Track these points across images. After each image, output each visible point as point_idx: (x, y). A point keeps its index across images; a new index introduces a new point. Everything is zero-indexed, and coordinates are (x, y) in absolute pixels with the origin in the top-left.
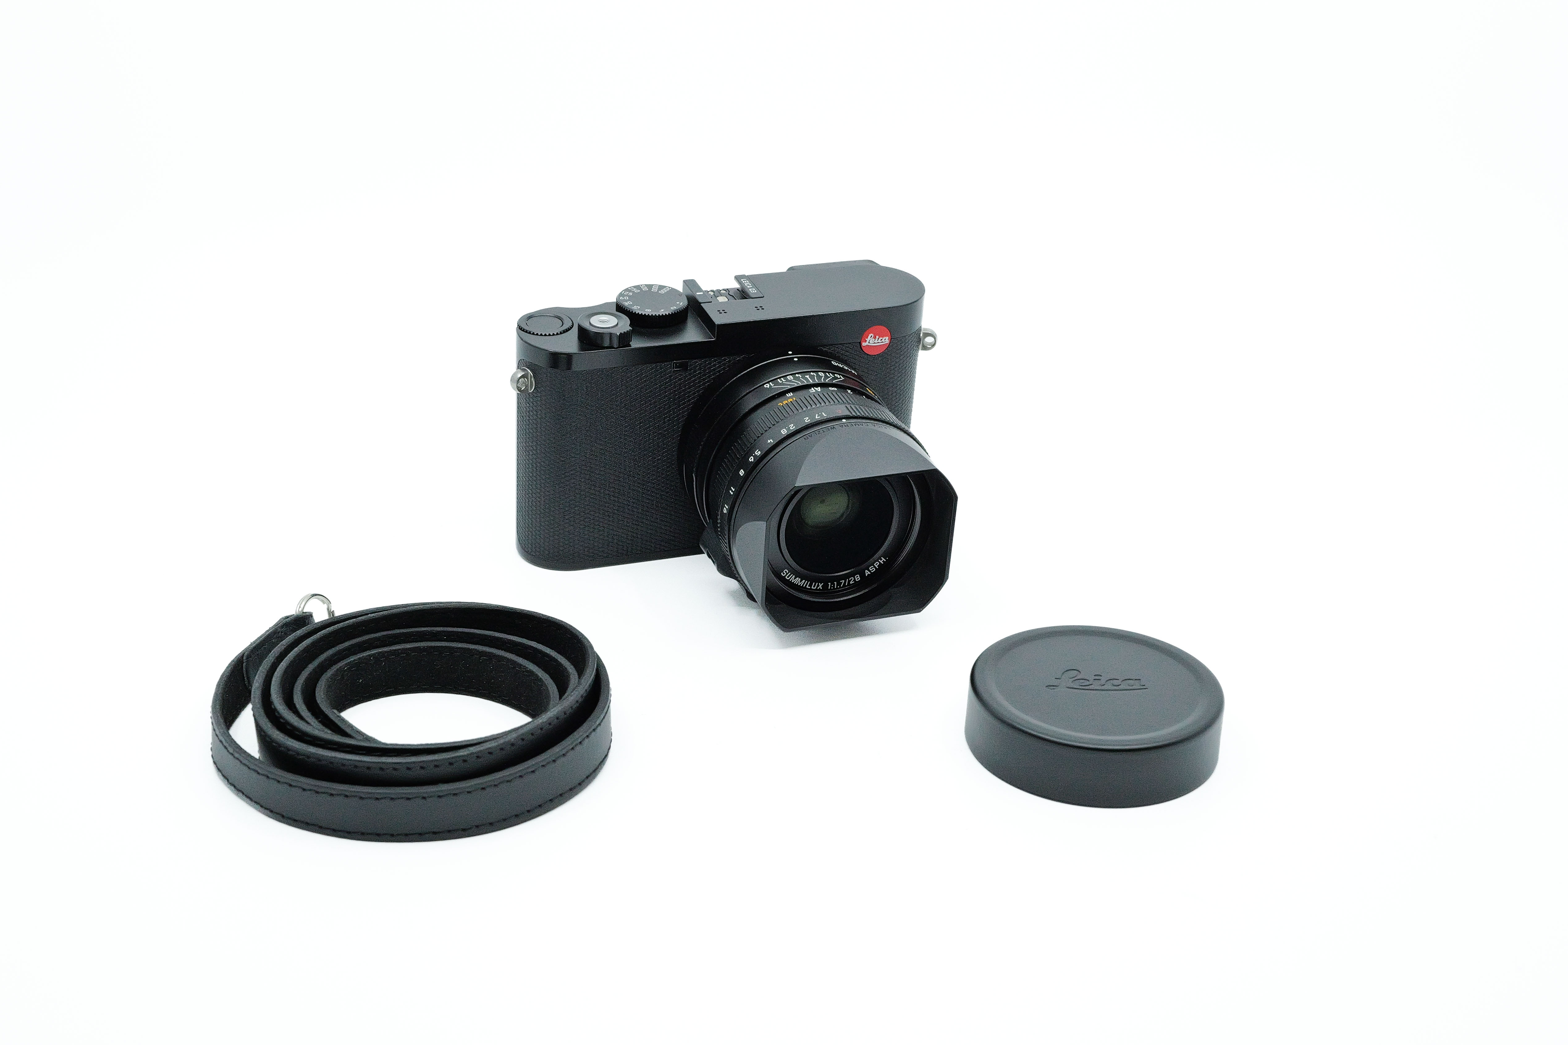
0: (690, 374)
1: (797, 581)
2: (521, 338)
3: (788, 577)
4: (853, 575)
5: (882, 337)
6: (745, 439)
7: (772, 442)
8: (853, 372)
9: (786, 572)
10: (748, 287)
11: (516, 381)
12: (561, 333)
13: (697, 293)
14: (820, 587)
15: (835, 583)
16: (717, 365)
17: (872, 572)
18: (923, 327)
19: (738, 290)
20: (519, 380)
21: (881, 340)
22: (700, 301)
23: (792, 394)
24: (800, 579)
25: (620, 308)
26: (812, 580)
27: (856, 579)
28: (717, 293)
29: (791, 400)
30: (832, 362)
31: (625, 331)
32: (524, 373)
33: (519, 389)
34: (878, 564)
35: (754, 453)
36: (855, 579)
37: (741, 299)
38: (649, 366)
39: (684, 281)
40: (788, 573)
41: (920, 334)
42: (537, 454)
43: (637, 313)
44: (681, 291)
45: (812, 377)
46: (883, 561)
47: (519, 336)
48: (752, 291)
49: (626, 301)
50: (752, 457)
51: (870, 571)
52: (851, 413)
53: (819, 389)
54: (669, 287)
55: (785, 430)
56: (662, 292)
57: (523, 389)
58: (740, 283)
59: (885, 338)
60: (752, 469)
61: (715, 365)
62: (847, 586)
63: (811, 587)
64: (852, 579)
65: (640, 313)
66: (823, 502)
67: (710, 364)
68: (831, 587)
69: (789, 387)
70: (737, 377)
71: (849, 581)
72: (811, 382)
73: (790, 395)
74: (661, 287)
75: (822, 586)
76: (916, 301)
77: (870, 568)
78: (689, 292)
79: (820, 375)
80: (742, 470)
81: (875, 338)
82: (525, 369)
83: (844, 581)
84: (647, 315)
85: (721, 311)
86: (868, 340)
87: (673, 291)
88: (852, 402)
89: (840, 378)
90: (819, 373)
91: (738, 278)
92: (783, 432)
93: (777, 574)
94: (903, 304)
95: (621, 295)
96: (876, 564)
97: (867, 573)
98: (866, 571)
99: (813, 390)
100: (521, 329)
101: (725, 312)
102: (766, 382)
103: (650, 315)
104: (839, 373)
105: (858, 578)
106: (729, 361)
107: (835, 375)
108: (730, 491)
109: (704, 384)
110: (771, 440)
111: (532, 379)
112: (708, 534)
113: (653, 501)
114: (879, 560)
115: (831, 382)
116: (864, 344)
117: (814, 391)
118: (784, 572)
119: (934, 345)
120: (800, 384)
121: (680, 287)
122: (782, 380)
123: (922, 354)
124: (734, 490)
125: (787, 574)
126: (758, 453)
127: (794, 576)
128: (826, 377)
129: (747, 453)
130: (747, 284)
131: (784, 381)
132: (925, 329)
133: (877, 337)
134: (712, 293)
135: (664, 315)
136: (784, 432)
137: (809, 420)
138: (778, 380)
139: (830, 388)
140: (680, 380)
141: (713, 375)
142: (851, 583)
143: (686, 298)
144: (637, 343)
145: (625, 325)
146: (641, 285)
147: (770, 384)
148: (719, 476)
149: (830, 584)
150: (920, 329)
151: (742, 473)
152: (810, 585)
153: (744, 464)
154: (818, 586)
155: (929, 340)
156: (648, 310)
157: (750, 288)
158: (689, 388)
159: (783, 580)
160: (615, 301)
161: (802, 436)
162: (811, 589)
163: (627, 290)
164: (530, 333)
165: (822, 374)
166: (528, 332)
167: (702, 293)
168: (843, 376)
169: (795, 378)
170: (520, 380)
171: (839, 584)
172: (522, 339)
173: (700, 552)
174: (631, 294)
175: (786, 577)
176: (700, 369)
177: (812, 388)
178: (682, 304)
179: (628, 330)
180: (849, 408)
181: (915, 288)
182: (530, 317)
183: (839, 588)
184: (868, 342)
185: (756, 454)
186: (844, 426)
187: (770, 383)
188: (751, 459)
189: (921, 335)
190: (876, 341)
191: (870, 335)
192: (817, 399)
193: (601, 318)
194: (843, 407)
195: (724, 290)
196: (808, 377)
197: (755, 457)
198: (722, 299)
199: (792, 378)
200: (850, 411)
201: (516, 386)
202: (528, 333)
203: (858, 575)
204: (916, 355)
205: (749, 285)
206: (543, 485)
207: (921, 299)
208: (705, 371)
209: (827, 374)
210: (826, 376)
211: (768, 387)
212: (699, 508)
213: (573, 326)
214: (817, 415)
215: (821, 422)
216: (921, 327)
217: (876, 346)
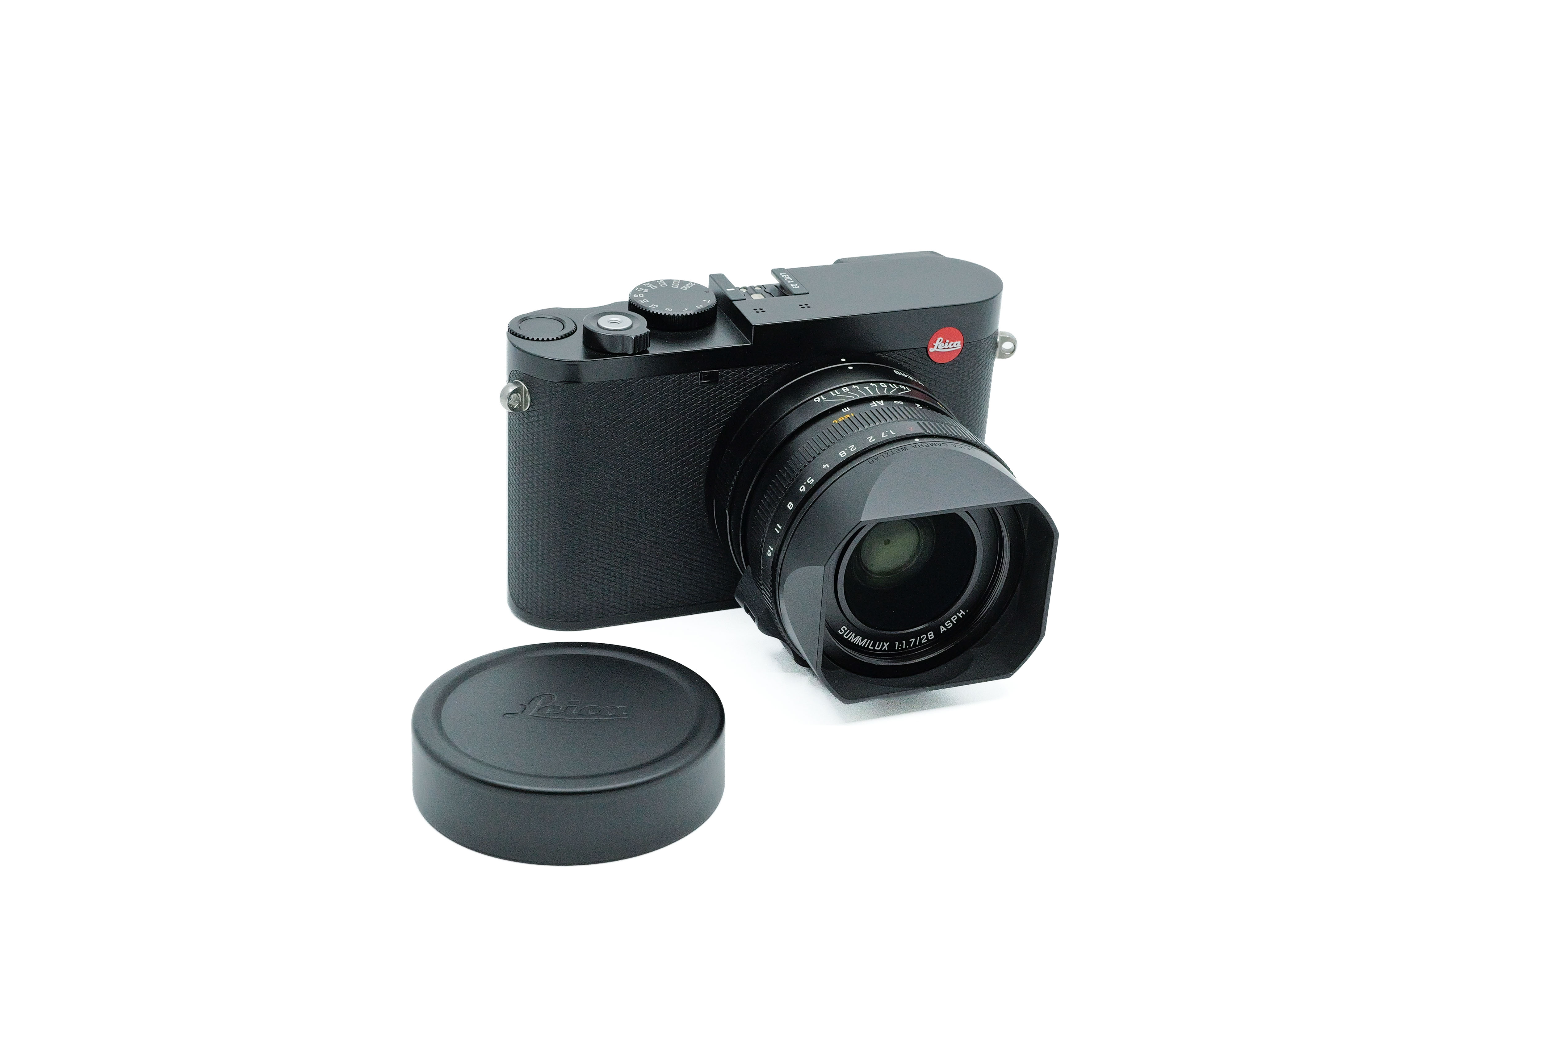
0: (721, 387)
1: (858, 640)
2: (513, 344)
3: (847, 636)
4: (925, 631)
5: (954, 341)
6: (792, 466)
7: (828, 467)
8: (919, 382)
9: (844, 629)
10: (789, 282)
11: (507, 398)
12: (562, 338)
13: (728, 290)
14: (886, 647)
15: (904, 642)
16: (755, 375)
17: (948, 627)
18: (999, 330)
19: (776, 286)
20: (510, 396)
21: (953, 344)
22: (732, 298)
23: (849, 409)
24: (861, 638)
25: (634, 307)
26: (875, 639)
27: (929, 636)
28: (751, 290)
29: (849, 416)
30: (894, 371)
31: (642, 333)
32: (516, 387)
33: (510, 407)
34: (956, 618)
35: (806, 481)
36: (927, 636)
37: (781, 296)
38: (673, 377)
39: (710, 275)
40: (847, 630)
41: (997, 338)
42: (534, 487)
43: (655, 313)
44: (707, 286)
45: (872, 389)
46: (962, 615)
47: (510, 341)
48: (794, 287)
49: (641, 299)
50: (803, 486)
51: (946, 627)
52: (926, 431)
53: (882, 403)
54: (693, 283)
55: (844, 453)
56: (685, 288)
57: (515, 407)
58: (778, 277)
59: (957, 342)
60: (803, 502)
61: (751, 376)
62: (918, 645)
63: (874, 648)
64: (924, 637)
65: (659, 313)
66: (887, 542)
67: (745, 374)
68: (899, 647)
69: (845, 401)
70: (779, 390)
71: (920, 640)
72: (872, 394)
73: (846, 410)
74: (683, 283)
75: (887, 646)
76: (994, 297)
77: (946, 624)
78: (718, 290)
79: (882, 386)
80: (790, 503)
81: (944, 342)
82: (518, 382)
83: (914, 640)
84: (667, 314)
85: (758, 310)
86: (936, 345)
87: (697, 287)
88: (924, 418)
89: (906, 390)
90: (880, 384)
91: (776, 272)
92: (841, 455)
93: (834, 632)
94: (976, 301)
95: (634, 292)
96: (954, 619)
97: (943, 629)
98: (941, 627)
99: (874, 404)
100: (512, 333)
101: (762, 311)
102: (816, 395)
103: (672, 315)
104: (906, 384)
105: (931, 635)
106: (769, 371)
107: (900, 386)
108: (776, 529)
109: (737, 400)
110: (827, 465)
111: (528, 395)
112: (746, 583)
113: (675, 543)
114: (958, 614)
115: (897, 395)
116: (931, 350)
117: (876, 405)
118: (842, 629)
119: (1013, 351)
120: (859, 397)
121: (706, 283)
122: (835, 393)
123: (998, 364)
124: (780, 527)
125: (845, 632)
126: (811, 481)
127: (854, 634)
128: (889, 389)
129: (797, 481)
130: (788, 279)
131: (838, 393)
132: (1002, 333)
133: (948, 341)
134: (745, 291)
135: (689, 314)
136: (843, 454)
137: (874, 440)
138: (831, 392)
139: (895, 402)
140: (709, 394)
141: (750, 387)
142: (923, 642)
143: (714, 296)
144: (655, 349)
145: (641, 327)
146: (659, 281)
147: (821, 398)
148: (760, 511)
149: (897, 643)
150: (996, 333)
151: (790, 506)
152: (874, 645)
153: (792, 493)
154: (883, 646)
155: (1007, 346)
156: (669, 310)
157: (792, 283)
158: (720, 404)
159: (840, 638)
160: (628, 300)
161: (865, 459)
162: (874, 650)
163: (641, 286)
164: (523, 338)
165: (885, 384)
166: (522, 336)
167: (733, 289)
168: (909, 387)
169: (852, 390)
170: (512, 396)
171: (908, 643)
172: (514, 346)
173: (737, 606)
174: (646, 290)
175: (844, 636)
176: (734, 380)
177: (873, 402)
178: (709, 302)
179: (646, 332)
180: (922, 424)
181: (994, 283)
182: (524, 319)
183: (908, 648)
184: (936, 347)
185: (809, 482)
186: (917, 446)
187: (821, 396)
188: (802, 489)
189: (998, 340)
190: (946, 347)
191: (939, 339)
192: (880, 415)
193: (610, 319)
194: (915, 423)
195: (759, 286)
196: (867, 388)
197: (807, 485)
198: (755, 297)
199: (848, 390)
200: (924, 429)
201: (507, 403)
202: (522, 338)
203: (932, 632)
204: (992, 365)
205: (790, 280)
206: (540, 526)
207: (999, 295)
208: (739, 383)
209: (890, 384)
210: (889, 387)
211: (819, 400)
212: (733, 550)
213: (576, 330)
214: (883, 433)
215: (887, 443)
216: (998, 330)
217: (946, 352)
